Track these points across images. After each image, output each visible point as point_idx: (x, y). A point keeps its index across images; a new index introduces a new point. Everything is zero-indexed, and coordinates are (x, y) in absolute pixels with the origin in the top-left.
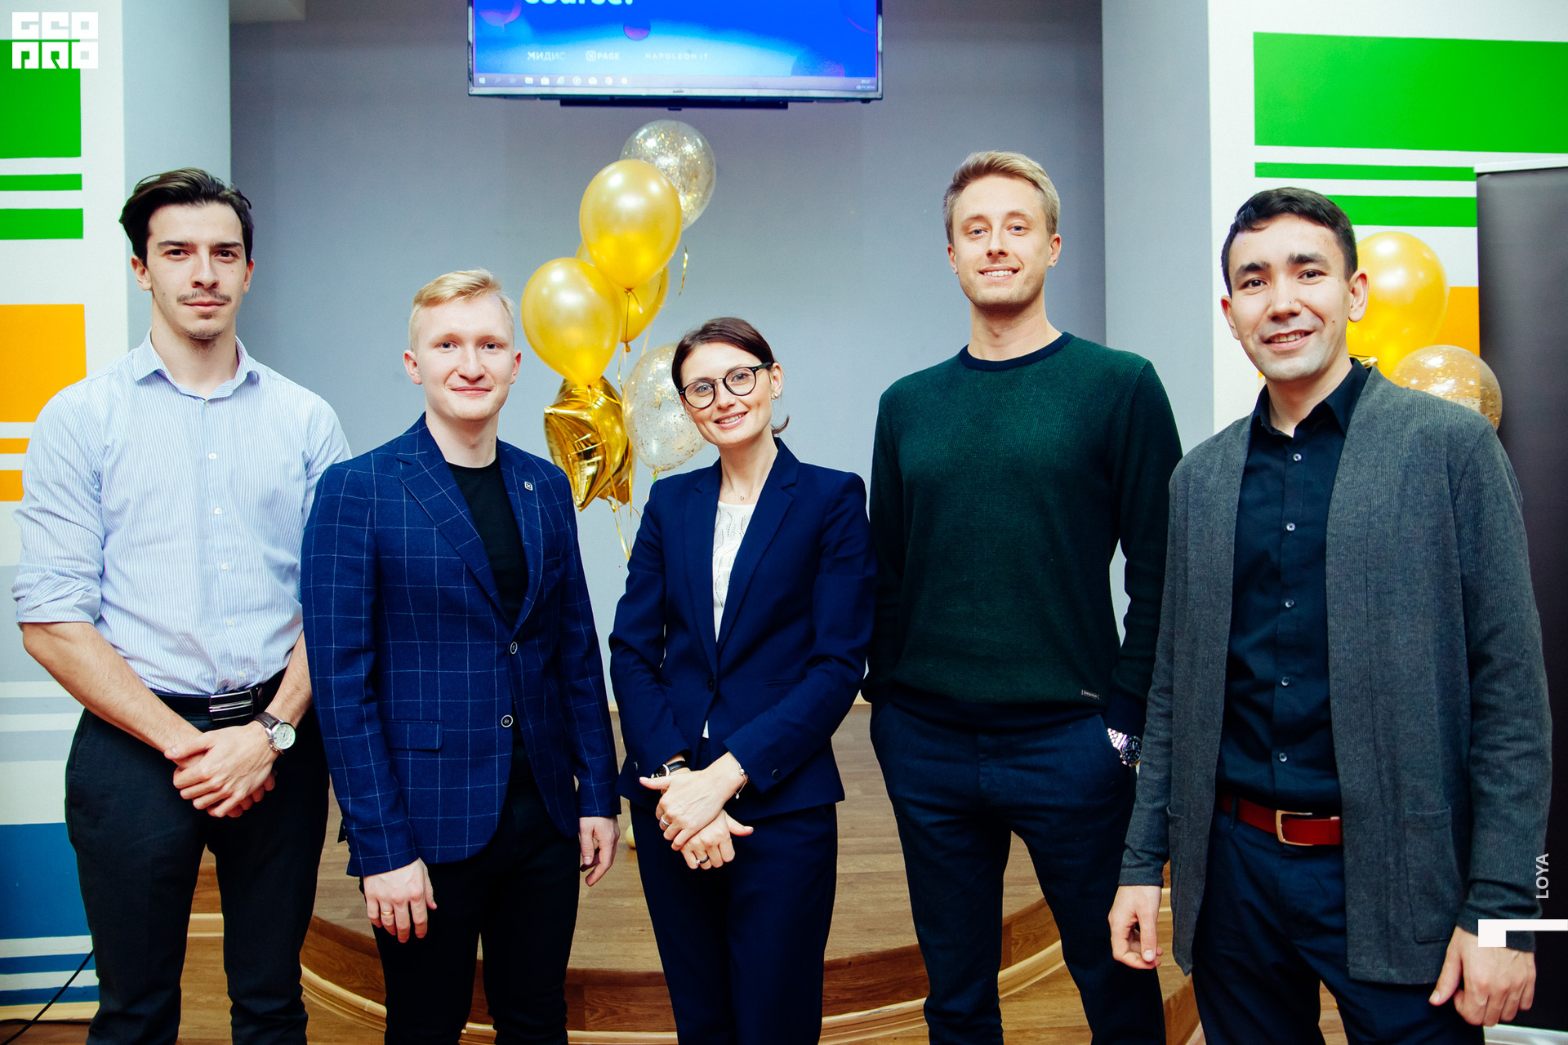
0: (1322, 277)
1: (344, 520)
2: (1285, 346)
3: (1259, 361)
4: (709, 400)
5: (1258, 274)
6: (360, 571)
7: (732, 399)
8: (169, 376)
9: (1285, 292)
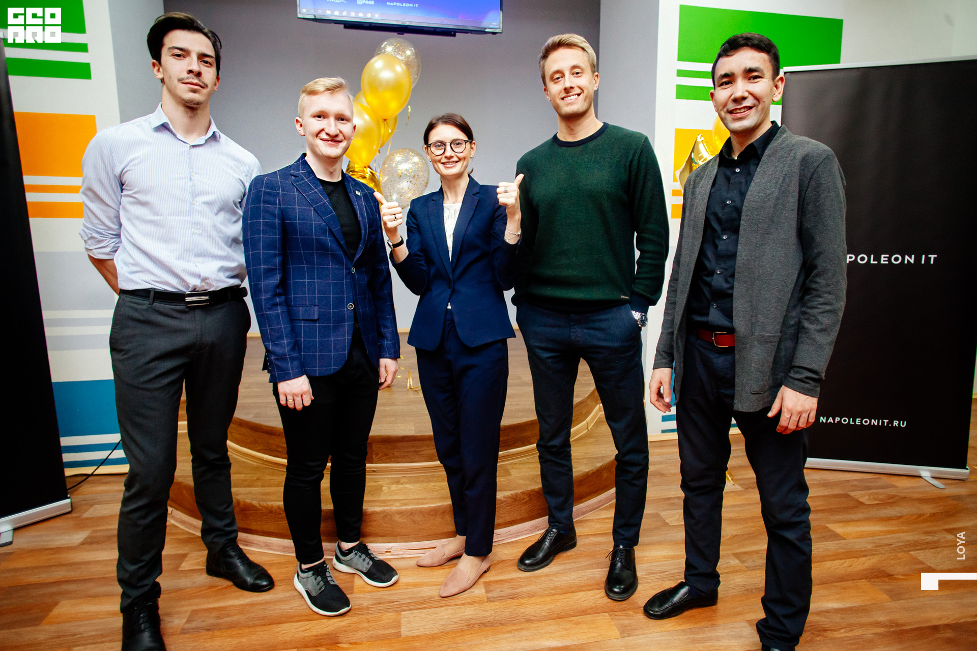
0: (760, 79)
1: (265, 202)
2: (739, 115)
3: (726, 122)
4: (442, 151)
5: (729, 79)
6: (275, 228)
7: (453, 154)
8: (171, 127)
9: (741, 87)
